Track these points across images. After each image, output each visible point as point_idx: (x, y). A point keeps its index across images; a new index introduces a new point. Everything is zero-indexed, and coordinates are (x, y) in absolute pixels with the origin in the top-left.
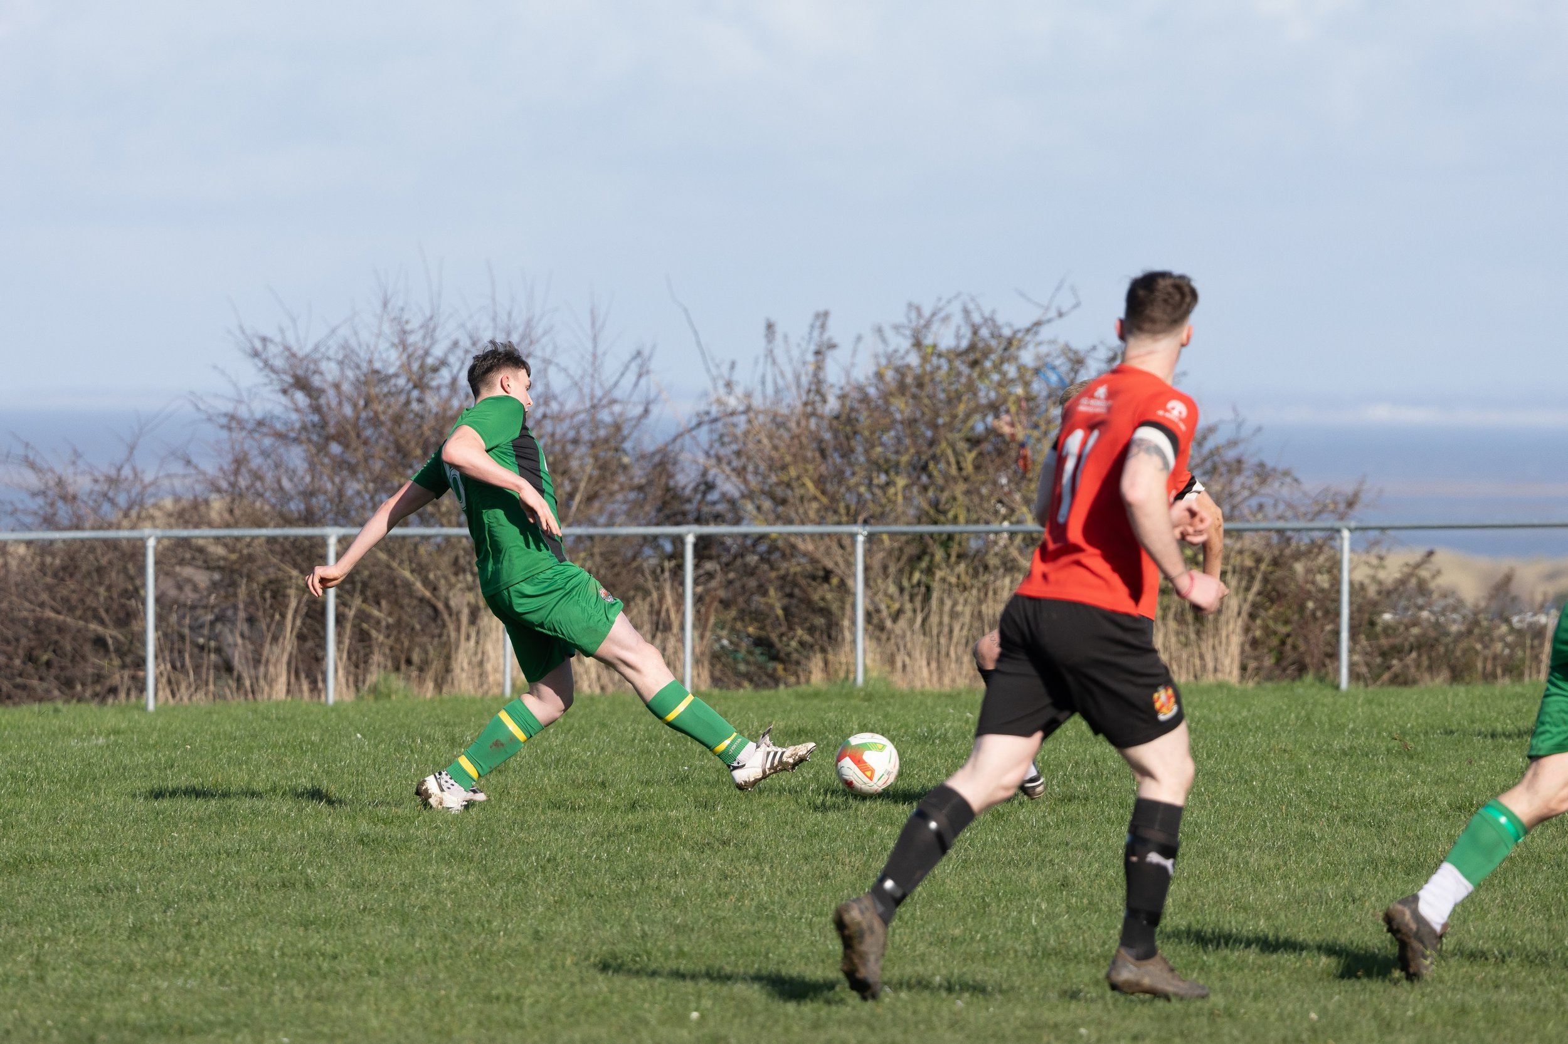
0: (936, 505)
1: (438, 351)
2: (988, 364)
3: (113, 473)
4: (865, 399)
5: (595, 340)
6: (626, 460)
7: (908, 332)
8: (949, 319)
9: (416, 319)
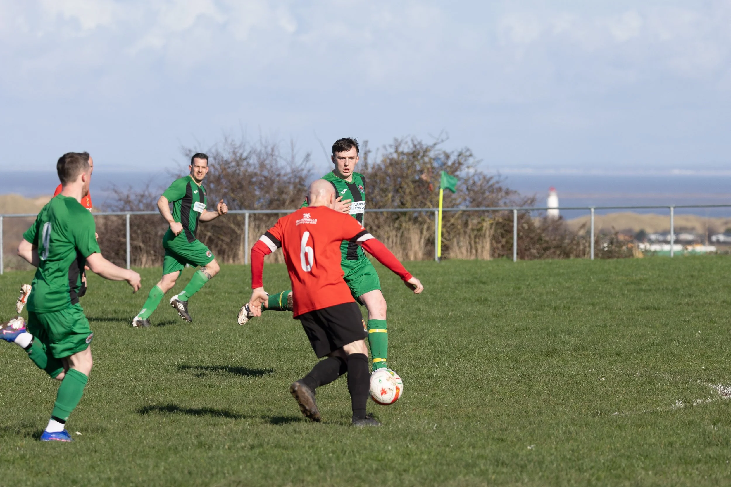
0: (402, 202)
1: (245, 155)
2: (419, 157)
3: (142, 193)
4: (380, 168)
5: (293, 150)
7: (394, 147)
8: (406, 143)
9: (238, 143)
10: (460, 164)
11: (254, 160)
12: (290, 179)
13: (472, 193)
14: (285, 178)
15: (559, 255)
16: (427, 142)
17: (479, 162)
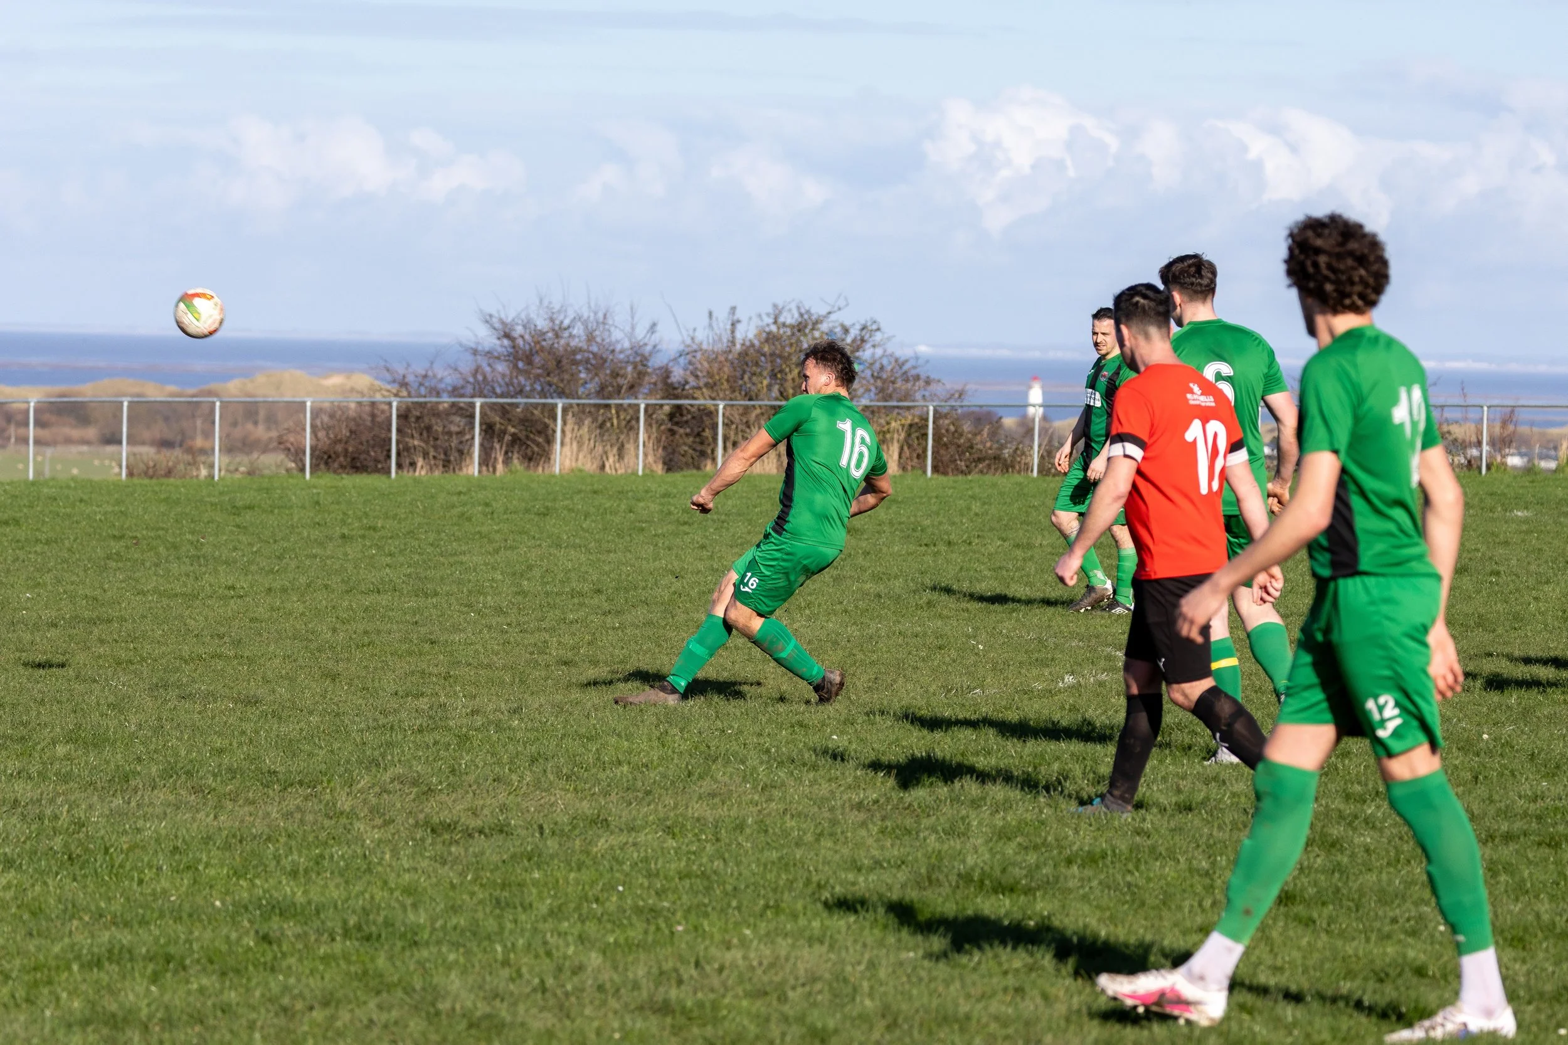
0: (781, 393)
1: (566, 322)
2: (807, 331)
3: (423, 373)
4: (752, 345)
5: (633, 318)
6: (649, 370)
7: (772, 316)
8: (790, 310)
9: (557, 307)
10: (863, 340)
11: (578, 330)
12: (628, 357)
13: (879, 383)
14: (622, 356)
15: (996, 470)
16: (818, 310)
17: (889, 339)
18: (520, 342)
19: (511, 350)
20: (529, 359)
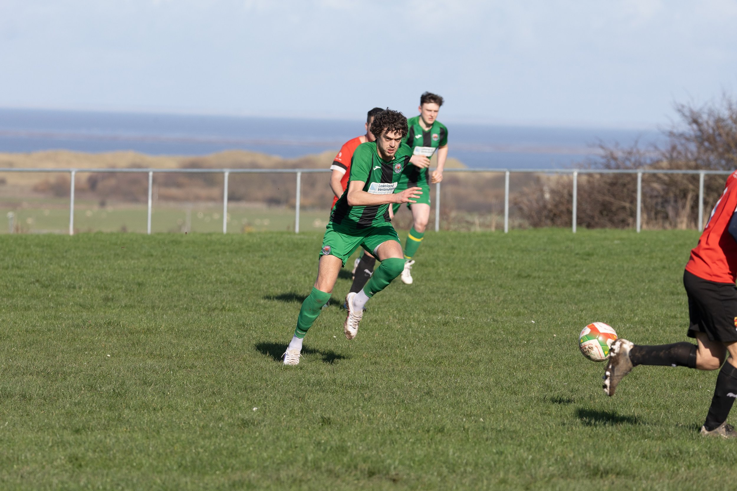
3: (629, 150)
18: (705, 126)
19: (699, 133)
20: (711, 139)
